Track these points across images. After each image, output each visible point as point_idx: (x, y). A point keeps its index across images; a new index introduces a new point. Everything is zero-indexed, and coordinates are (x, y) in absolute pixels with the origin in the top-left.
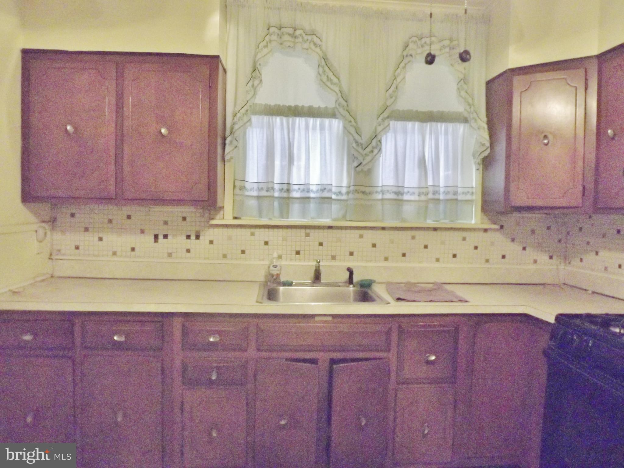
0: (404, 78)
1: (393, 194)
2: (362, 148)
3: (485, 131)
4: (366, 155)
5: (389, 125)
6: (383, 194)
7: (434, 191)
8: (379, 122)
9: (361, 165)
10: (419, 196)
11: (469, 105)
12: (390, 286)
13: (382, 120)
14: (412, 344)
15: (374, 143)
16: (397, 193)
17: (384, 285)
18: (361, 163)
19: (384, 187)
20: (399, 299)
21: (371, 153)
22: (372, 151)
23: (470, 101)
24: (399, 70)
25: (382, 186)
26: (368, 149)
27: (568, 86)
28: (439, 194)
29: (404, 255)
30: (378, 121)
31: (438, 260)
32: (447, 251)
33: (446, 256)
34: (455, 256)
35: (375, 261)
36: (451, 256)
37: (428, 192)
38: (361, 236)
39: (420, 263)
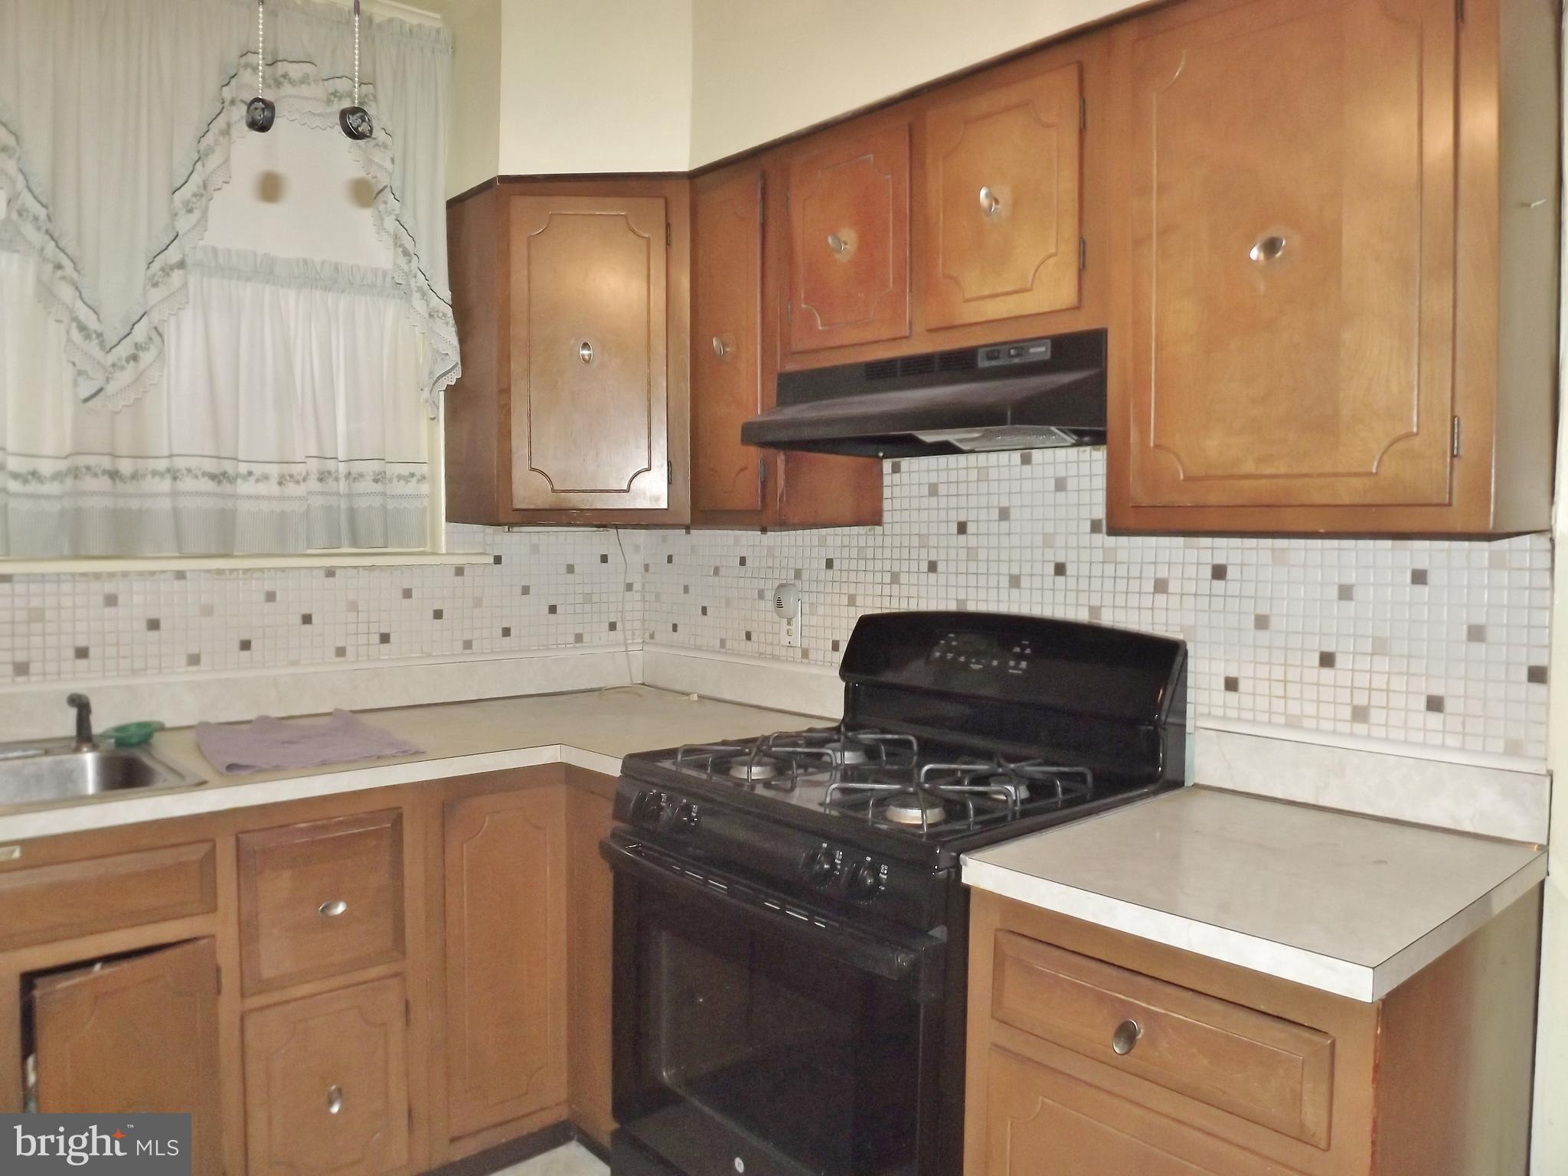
0: (227, 160)
1: (206, 478)
2: (102, 344)
3: (447, 324)
4: (114, 365)
5: (185, 285)
6: (175, 478)
7: (323, 473)
8: (154, 275)
9: (101, 394)
10: (280, 483)
11: (406, 253)
12: (205, 734)
13: (163, 269)
14: (278, 886)
15: (140, 333)
16: (217, 478)
17: (190, 736)
18: (100, 390)
19: (175, 459)
20: (231, 767)
21: (131, 362)
22: (135, 358)
23: (409, 245)
24: (210, 139)
25: (171, 456)
26: (124, 350)
27: (631, 235)
28: (337, 479)
29: (246, 645)
30: (150, 272)
31: (341, 652)
32: (363, 628)
33: (362, 639)
34: (385, 638)
35: (160, 668)
36: (376, 639)
37: (304, 474)
38: (111, 601)
39: (294, 663)
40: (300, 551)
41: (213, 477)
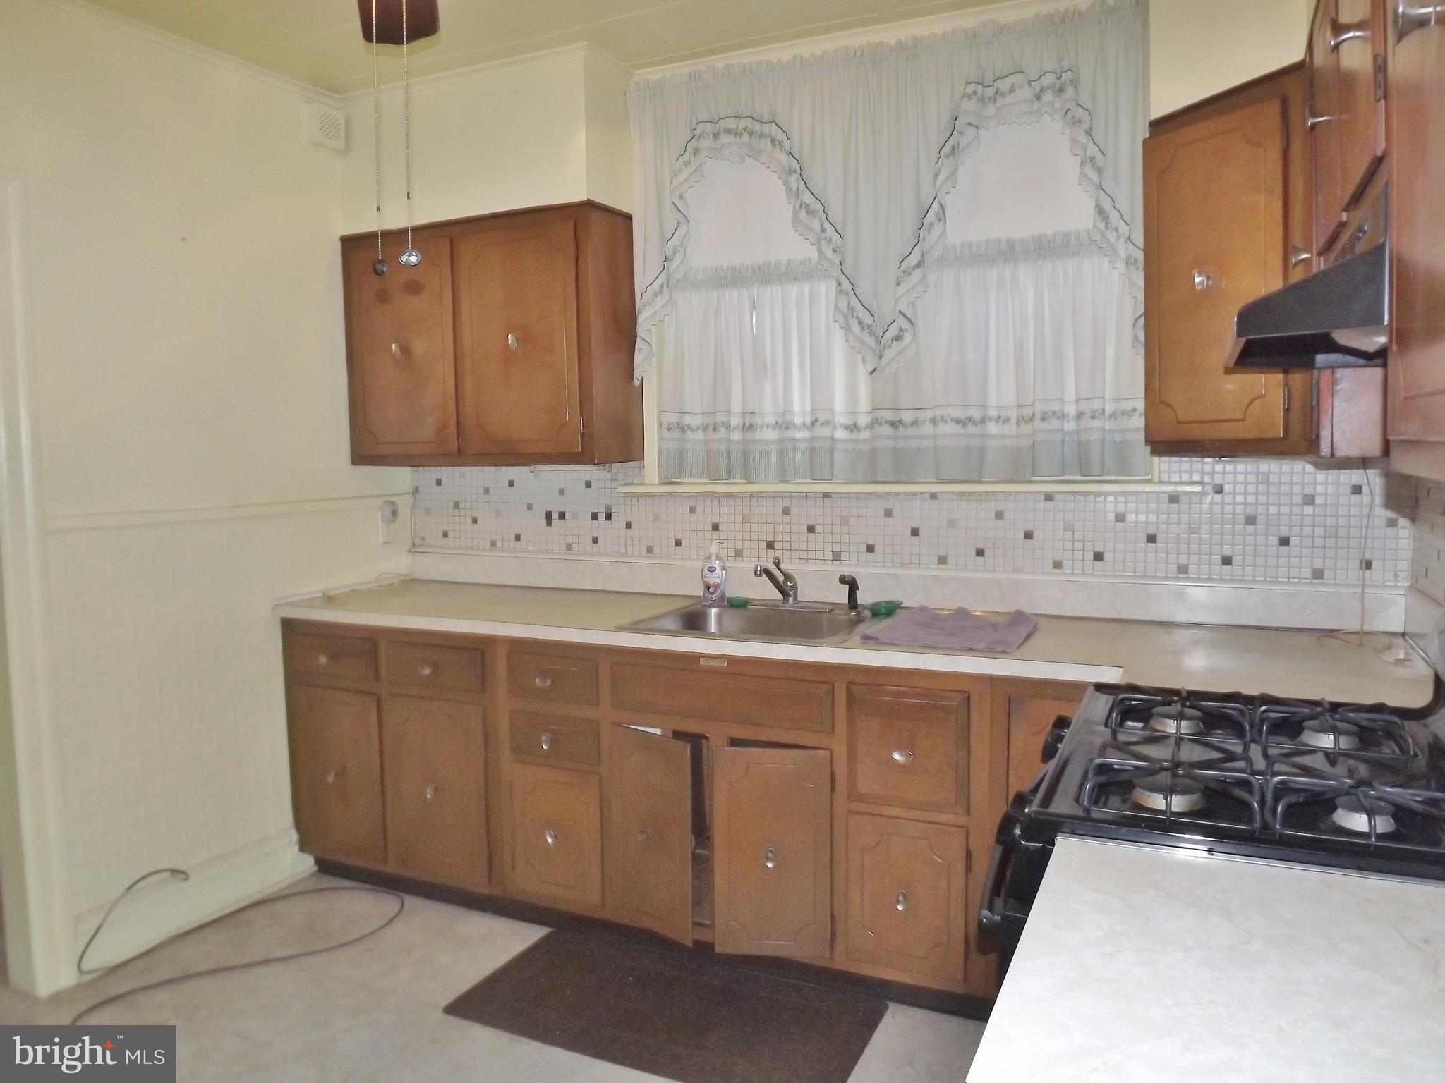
1: (953, 422)
6: (935, 424)
7: (1046, 413)
10: (1018, 424)
14: (871, 727)
16: (962, 422)
18: (876, 367)
19: (937, 409)
25: (934, 407)
29: (980, 553)
31: (1058, 565)
32: (1079, 545)
33: (1079, 555)
34: (1098, 557)
35: (919, 564)
36: (1090, 556)
37: (1031, 414)
38: (888, 513)
39: (1016, 570)
40: (1027, 479)
41: (958, 421)
